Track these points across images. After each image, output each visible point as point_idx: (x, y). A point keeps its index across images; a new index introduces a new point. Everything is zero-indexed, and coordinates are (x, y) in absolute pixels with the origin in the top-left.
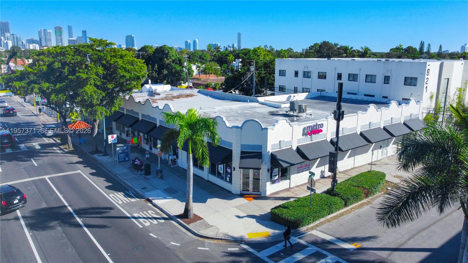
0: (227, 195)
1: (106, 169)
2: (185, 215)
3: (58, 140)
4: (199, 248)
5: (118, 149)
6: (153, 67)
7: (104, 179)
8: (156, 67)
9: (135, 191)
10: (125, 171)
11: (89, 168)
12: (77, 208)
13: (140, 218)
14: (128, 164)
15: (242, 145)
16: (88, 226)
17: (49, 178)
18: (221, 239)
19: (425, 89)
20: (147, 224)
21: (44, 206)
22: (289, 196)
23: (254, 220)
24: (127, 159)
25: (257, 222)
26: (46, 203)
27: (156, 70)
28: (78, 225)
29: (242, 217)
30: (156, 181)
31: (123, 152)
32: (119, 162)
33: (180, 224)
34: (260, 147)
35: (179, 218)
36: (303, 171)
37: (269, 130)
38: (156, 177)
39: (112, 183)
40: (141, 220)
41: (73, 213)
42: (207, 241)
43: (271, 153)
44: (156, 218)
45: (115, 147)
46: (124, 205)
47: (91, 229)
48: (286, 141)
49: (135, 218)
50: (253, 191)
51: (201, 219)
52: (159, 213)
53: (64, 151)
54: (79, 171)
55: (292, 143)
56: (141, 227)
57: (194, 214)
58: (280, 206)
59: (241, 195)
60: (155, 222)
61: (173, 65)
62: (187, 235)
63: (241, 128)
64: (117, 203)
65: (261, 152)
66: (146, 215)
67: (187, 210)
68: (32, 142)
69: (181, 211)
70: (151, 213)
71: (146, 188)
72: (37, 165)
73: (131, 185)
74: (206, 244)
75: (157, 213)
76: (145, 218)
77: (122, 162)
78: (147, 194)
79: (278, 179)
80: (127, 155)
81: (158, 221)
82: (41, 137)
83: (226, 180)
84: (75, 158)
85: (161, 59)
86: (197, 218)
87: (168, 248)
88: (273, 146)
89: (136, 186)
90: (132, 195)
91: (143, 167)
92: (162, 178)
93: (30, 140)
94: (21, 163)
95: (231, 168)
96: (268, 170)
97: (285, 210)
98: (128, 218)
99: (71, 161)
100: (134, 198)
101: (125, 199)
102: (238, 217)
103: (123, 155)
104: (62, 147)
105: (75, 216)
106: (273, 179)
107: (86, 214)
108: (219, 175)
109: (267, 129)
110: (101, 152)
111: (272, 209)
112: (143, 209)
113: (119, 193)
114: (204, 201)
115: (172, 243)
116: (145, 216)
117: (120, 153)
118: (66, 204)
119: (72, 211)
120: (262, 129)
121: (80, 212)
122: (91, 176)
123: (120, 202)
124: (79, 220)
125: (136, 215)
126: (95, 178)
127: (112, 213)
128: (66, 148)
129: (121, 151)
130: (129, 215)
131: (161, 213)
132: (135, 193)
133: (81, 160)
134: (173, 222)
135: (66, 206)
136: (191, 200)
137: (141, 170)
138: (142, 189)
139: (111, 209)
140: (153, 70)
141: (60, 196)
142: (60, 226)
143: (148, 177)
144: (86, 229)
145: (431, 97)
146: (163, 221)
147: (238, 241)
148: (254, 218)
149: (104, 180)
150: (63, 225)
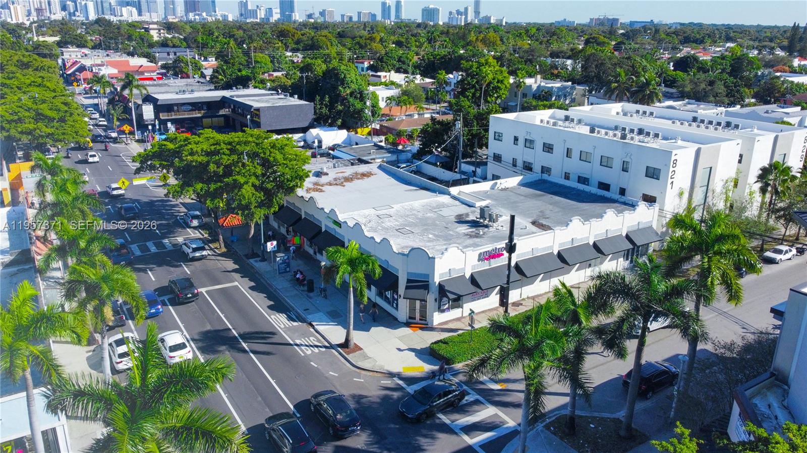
0: (392, 322)
1: (266, 282)
2: (345, 345)
3: (206, 233)
4: (355, 379)
5: (278, 259)
6: (322, 99)
7: (265, 295)
8: (327, 99)
9: (296, 312)
10: (287, 285)
11: (247, 279)
12: (242, 333)
13: (302, 345)
14: (289, 276)
15: (408, 273)
16: (254, 352)
17: (207, 292)
18: (377, 372)
19: (669, 186)
20: (309, 352)
21: (209, 327)
22: (457, 328)
23: (414, 354)
24: (288, 269)
25: (416, 356)
26: (210, 324)
27: (326, 104)
28: (244, 351)
29: (402, 350)
30: (319, 301)
31: (284, 262)
32: (280, 273)
33: (340, 354)
34: (427, 276)
35: (339, 347)
36: (479, 299)
37: (436, 260)
38: (319, 296)
39: (273, 301)
40: (303, 348)
41: (239, 338)
42: (363, 372)
43: (439, 283)
44: (317, 346)
45: (275, 257)
46: (287, 329)
47: (257, 355)
48: (457, 268)
49: (297, 345)
50: (420, 320)
51: (361, 349)
52: (320, 340)
53: (215, 252)
54: (236, 283)
55: (464, 270)
56: (303, 355)
57: (355, 344)
58: (440, 341)
59: (407, 324)
60: (316, 350)
61: (351, 100)
62: (345, 365)
63: (407, 255)
64: (279, 327)
65: (428, 281)
66: (307, 342)
67: (347, 340)
68: (175, 235)
69: (342, 340)
70: (313, 340)
71: (308, 309)
72: (190, 271)
73: (293, 305)
74: (362, 376)
75: (319, 341)
76: (307, 346)
77: (282, 273)
78: (309, 318)
79: (448, 309)
80: (288, 265)
81: (319, 350)
82: (184, 228)
83: (393, 306)
84: (230, 265)
85: (335, 88)
86: (358, 348)
87: (326, 378)
88: (441, 275)
89: (297, 305)
90: (294, 317)
91: (305, 282)
92: (326, 297)
93: (173, 232)
94: (172, 269)
95: (397, 294)
96: (436, 300)
97: (444, 346)
98: (291, 345)
99: (225, 268)
100: (296, 321)
101: (287, 322)
102: (399, 350)
103: (283, 265)
104: (212, 246)
105: (241, 341)
106: (442, 308)
107: (250, 338)
108: (386, 299)
109: (434, 258)
110: (258, 256)
111: (432, 343)
112: (306, 335)
113: (281, 314)
114: (368, 330)
115: (330, 373)
116: (307, 344)
117: (281, 264)
118: (231, 327)
119: (237, 335)
120: (429, 258)
121: (246, 337)
122: (250, 291)
123: (282, 326)
124: (245, 345)
125: (298, 342)
126: (255, 293)
127: (275, 339)
128: (216, 248)
129: (281, 261)
130: (292, 342)
131: (323, 340)
132: (297, 315)
133: (237, 267)
134: (334, 351)
135: (230, 329)
136: (352, 327)
137: (304, 285)
138: (305, 310)
139: (273, 334)
140: (322, 104)
141: (222, 316)
142: (229, 351)
143: (311, 294)
144: (252, 355)
145: (681, 194)
146: (324, 349)
147: (391, 375)
148: (413, 352)
149: (265, 297)
150: (232, 350)
